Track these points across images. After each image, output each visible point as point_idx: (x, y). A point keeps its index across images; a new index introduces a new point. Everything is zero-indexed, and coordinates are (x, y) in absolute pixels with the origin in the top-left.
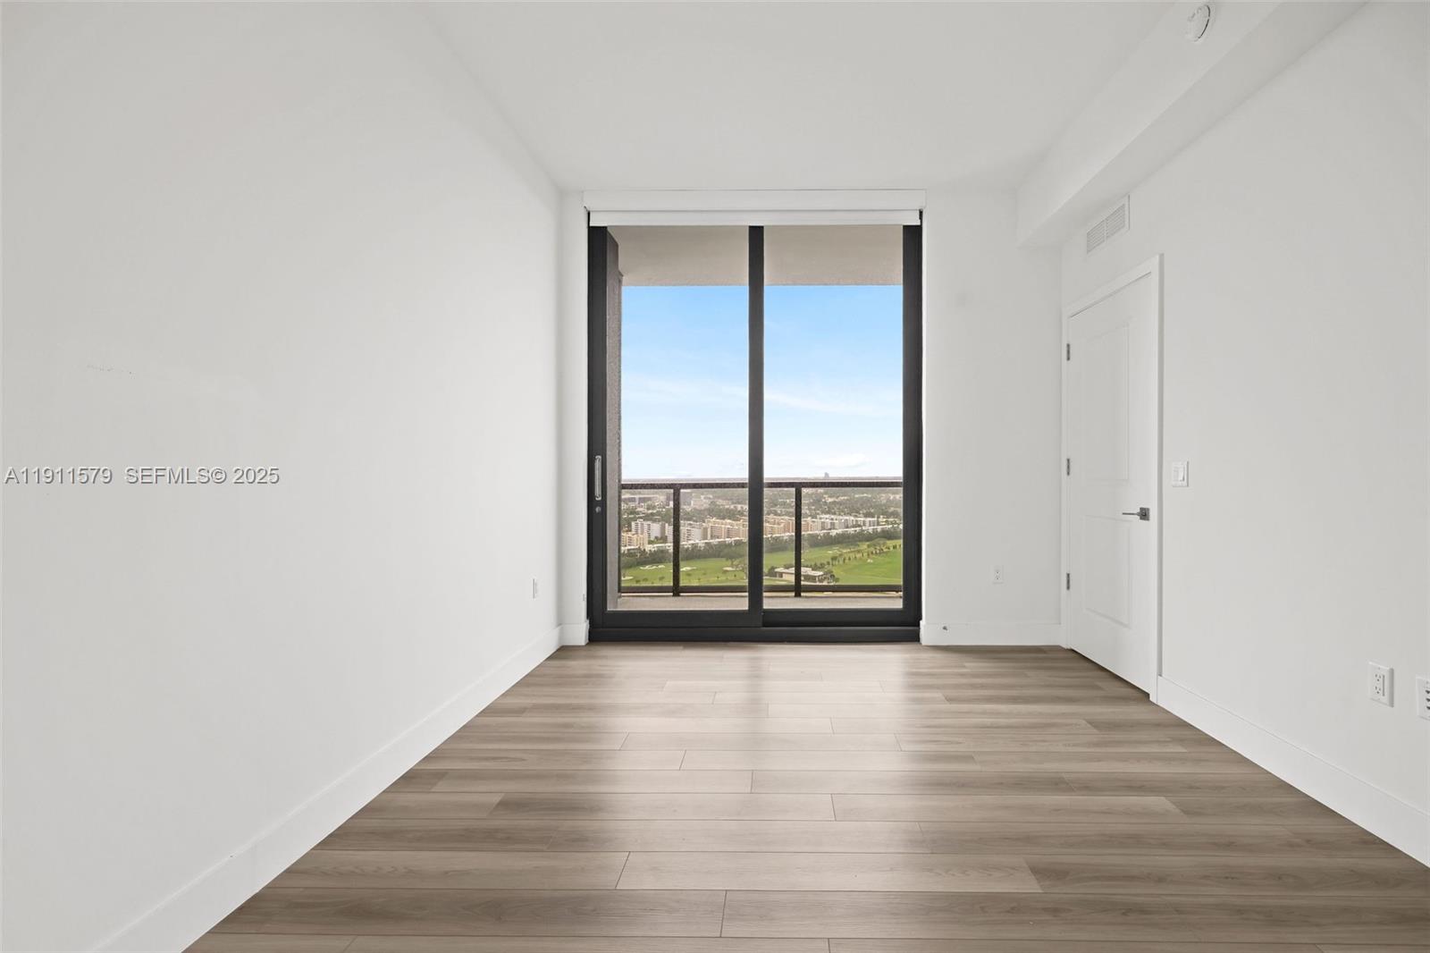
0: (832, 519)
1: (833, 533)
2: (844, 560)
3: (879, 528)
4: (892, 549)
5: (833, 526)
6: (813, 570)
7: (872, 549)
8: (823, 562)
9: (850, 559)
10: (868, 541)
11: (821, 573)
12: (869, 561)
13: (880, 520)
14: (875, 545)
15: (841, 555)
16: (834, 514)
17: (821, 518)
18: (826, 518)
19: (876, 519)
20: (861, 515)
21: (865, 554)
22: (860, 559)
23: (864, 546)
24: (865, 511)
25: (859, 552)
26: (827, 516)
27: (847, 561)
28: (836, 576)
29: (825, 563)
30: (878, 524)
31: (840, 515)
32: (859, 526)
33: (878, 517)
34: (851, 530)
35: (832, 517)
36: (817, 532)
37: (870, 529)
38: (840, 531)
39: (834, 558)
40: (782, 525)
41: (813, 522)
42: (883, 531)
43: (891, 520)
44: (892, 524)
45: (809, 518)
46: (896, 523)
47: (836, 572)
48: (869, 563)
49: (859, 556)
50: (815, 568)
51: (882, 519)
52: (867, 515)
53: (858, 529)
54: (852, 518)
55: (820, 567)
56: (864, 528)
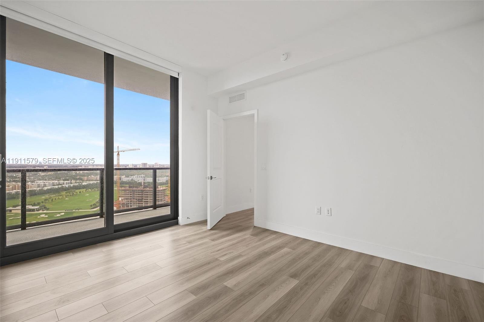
0: (44, 183)
1: (45, 188)
2: (52, 200)
3: (72, 185)
4: (78, 193)
5: (45, 185)
6: (32, 206)
7: (68, 194)
8: (38, 202)
9: (55, 199)
10: (65, 191)
11: (38, 207)
12: (66, 199)
13: (72, 182)
14: (69, 192)
15: (49, 198)
16: (46, 180)
17: (37, 182)
18: (41, 182)
19: (70, 181)
20: (62, 180)
21: (64, 196)
22: (62, 198)
23: (64, 193)
24: (64, 178)
25: (61, 195)
26: (41, 181)
27: (54, 200)
28: (47, 208)
29: (40, 201)
30: (71, 183)
31: (49, 180)
32: (61, 185)
33: (71, 181)
34: (56, 187)
35: (45, 181)
36: (35, 189)
37: (67, 186)
38: (49, 187)
39: (46, 200)
40: (11, 187)
41: (32, 184)
42: (74, 186)
43: (78, 181)
44: (78, 183)
45: (29, 183)
46: (80, 183)
47: (47, 206)
48: (67, 200)
49: (60, 197)
50: (34, 205)
51: (73, 181)
52: (64, 180)
53: (60, 186)
54: (57, 182)
55: (39, 204)
56: (63, 185)
